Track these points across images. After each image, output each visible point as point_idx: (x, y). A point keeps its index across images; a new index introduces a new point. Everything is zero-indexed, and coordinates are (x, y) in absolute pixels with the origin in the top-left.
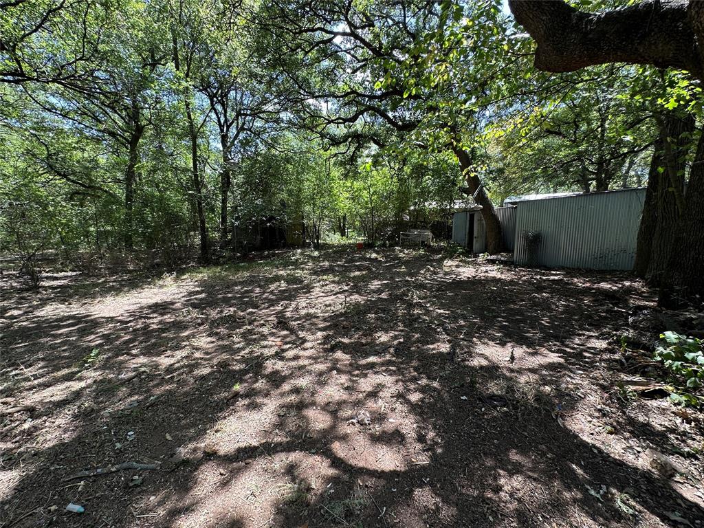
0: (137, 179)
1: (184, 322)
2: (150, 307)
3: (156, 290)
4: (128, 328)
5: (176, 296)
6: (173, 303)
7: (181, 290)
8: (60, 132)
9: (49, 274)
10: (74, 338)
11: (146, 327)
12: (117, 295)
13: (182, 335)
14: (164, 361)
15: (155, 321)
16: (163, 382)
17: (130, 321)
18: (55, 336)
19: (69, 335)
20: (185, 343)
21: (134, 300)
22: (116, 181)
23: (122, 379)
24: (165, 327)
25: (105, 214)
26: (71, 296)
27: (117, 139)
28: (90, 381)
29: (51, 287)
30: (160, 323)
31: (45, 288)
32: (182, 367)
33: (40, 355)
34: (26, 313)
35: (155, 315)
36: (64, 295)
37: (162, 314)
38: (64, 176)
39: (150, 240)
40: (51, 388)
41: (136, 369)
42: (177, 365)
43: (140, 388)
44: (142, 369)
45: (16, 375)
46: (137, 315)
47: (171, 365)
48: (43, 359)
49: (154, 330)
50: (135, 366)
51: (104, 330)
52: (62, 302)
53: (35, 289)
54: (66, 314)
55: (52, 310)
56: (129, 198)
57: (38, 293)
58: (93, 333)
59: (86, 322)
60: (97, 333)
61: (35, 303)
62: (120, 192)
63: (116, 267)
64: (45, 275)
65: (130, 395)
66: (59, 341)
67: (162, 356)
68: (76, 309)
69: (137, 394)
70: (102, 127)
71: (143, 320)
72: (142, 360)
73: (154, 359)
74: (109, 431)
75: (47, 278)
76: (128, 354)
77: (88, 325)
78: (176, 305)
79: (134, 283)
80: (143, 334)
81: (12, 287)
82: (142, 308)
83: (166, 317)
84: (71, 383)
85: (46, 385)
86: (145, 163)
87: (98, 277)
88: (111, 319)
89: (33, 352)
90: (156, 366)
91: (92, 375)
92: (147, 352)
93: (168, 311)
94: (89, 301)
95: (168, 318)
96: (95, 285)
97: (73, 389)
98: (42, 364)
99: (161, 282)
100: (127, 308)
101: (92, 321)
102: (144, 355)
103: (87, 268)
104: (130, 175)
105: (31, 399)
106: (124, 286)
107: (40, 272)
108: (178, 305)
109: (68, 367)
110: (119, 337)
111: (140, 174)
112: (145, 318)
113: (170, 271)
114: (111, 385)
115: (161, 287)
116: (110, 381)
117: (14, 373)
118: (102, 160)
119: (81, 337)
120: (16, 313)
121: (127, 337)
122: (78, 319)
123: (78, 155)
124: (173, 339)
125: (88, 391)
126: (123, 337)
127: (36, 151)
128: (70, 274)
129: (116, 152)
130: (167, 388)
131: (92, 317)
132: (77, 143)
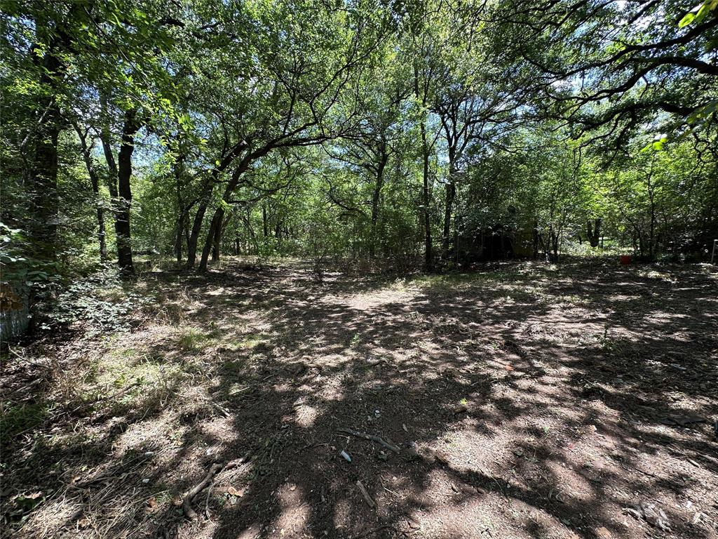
0: (380, 200)
1: (412, 324)
2: (386, 306)
3: (390, 292)
4: (371, 321)
5: (405, 300)
6: (403, 306)
7: (409, 294)
8: (337, 172)
9: (327, 273)
10: (340, 322)
11: (384, 323)
12: (365, 293)
13: (411, 336)
14: (399, 356)
15: (390, 318)
16: (397, 375)
17: (373, 316)
18: (331, 319)
19: (336, 319)
20: (414, 344)
21: (375, 299)
22: (367, 203)
23: (369, 363)
24: (398, 326)
25: (359, 229)
26: (338, 290)
27: (369, 170)
28: (350, 358)
29: (328, 283)
30: (394, 321)
31: (326, 283)
32: (413, 366)
33: (323, 330)
34: (317, 299)
35: (390, 314)
36: (335, 289)
37: (395, 314)
38: (338, 203)
39: (386, 249)
40: (329, 356)
41: (378, 358)
42: (408, 363)
43: (382, 374)
44: (383, 359)
45: (312, 341)
46: (378, 311)
47: (404, 361)
48: (324, 333)
49: (389, 327)
50: (378, 354)
51: (357, 320)
52: (334, 294)
53: (320, 283)
54: (336, 303)
55: (329, 299)
56: (374, 216)
57: (322, 286)
58: (350, 321)
59: (347, 311)
60: (353, 321)
61: (320, 293)
62: (368, 211)
63: (364, 271)
64: (325, 273)
65: (376, 378)
66: (332, 322)
67: (397, 351)
68: (339, 300)
69: (380, 379)
71: (382, 317)
72: (382, 350)
73: (391, 352)
74: (363, 403)
75: (326, 275)
76: (373, 343)
77: (348, 314)
78: (406, 307)
79: (375, 284)
80: (382, 329)
81: (310, 281)
82: (380, 306)
83: (398, 317)
84: (339, 356)
85: (327, 353)
86: (388, 185)
87: (353, 277)
88: (361, 312)
89: (320, 327)
90: (392, 359)
91: (351, 354)
92: (387, 344)
93: (399, 311)
94: (348, 295)
95: (400, 318)
96: (352, 284)
97: (341, 361)
98: (323, 337)
99: (393, 286)
100: (371, 304)
101: (350, 311)
102: (384, 347)
103: (347, 271)
104: (376, 196)
105: (320, 360)
106: (368, 286)
107: (323, 271)
108: (407, 308)
109: (338, 343)
110: (366, 327)
111: (383, 196)
112: (383, 315)
113: (401, 277)
114: (362, 366)
115: (394, 290)
116: (362, 362)
117: (311, 339)
118: (359, 188)
119: (344, 322)
120: (312, 298)
121: (372, 329)
122: (343, 308)
123: (346, 186)
124: (403, 338)
125: (349, 365)
126: (368, 328)
127: (325, 188)
128: (337, 273)
129: (368, 180)
130: (402, 381)
131: (350, 308)
132: (346, 178)
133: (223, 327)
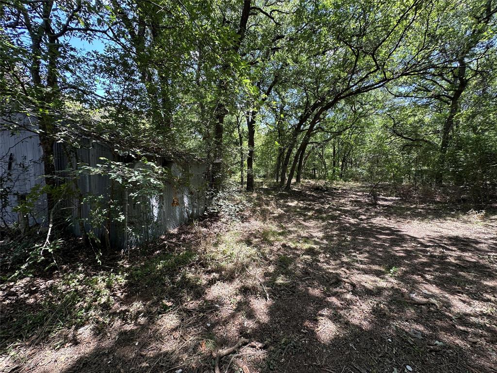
0: (455, 128)
1: (489, 268)
2: (450, 238)
3: (459, 224)
4: (427, 252)
5: (482, 236)
6: (477, 243)
7: (490, 230)
8: (403, 108)
9: (383, 197)
10: (387, 245)
11: (443, 257)
12: (422, 220)
13: (485, 283)
14: (459, 305)
15: (453, 254)
16: (451, 330)
17: (429, 246)
18: (378, 239)
19: (384, 241)
20: (488, 296)
21: (435, 228)
22: (436, 132)
23: (412, 299)
24: (465, 266)
25: (424, 158)
26: (391, 214)
27: (441, 100)
28: (389, 285)
29: (383, 206)
30: (459, 258)
31: (380, 205)
32: (483, 327)
33: (367, 249)
34: (368, 219)
35: (454, 248)
36: (388, 212)
37: (463, 250)
38: (400, 135)
39: (459, 178)
40: (367, 276)
41: (426, 296)
42: (473, 319)
43: (427, 320)
44: (433, 300)
45: (355, 256)
46: (437, 242)
47: (469, 315)
48: (368, 252)
49: (450, 264)
50: (426, 292)
51: (408, 246)
52: (386, 216)
53: (375, 205)
54: (386, 226)
55: (380, 221)
56: (445, 144)
57: (376, 208)
58: (399, 245)
59: (397, 235)
60: (402, 247)
61: (373, 214)
62: (437, 141)
63: (426, 197)
64: (381, 197)
65: (417, 321)
66: (379, 243)
67: (456, 297)
68: (392, 224)
69: (423, 324)
70: (430, 94)
71: (441, 249)
72: (434, 289)
73: (447, 295)
75: (382, 199)
76: (423, 277)
77: (399, 238)
78: (481, 245)
79: (439, 213)
80: (439, 263)
81: (366, 202)
82: (442, 237)
83: (466, 254)
84: (378, 279)
85: (365, 272)
86: (465, 111)
87: (411, 203)
88: (414, 239)
89: (365, 246)
90: (448, 305)
91: (391, 281)
92: (441, 283)
93: (469, 248)
94: (402, 220)
95: (468, 256)
96: (409, 209)
97: (378, 285)
98: (367, 255)
99: (465, 217)
100: (428, 233)
101: (401, 236)
102: (437, 286)
103: (405, 196)
104: (449, 124)
105: (358, 278)
106: (429, 214)
107: (379, 195)
108: (483, 246)
109: (380, 265)
110: (417, 257)
111: (458, 122)
112: (443, 248)
113: (479, 209)
114: (402, 299)
115: (465, 222)
116: (403, 294)
117: (354, 254)
118: (427, 119)
119: (391, 245)
120: (364, 217)
121: (424, 260)
122: (392, 232)
123: (411, 119)
124: (471, 283)
125: (386, 293)
126: (420, 258)
128: (394, 198)
129: (440, 110)
130: (457, 341)
131: (401, 233)
132: (411, 112)
133: (290, 229)
